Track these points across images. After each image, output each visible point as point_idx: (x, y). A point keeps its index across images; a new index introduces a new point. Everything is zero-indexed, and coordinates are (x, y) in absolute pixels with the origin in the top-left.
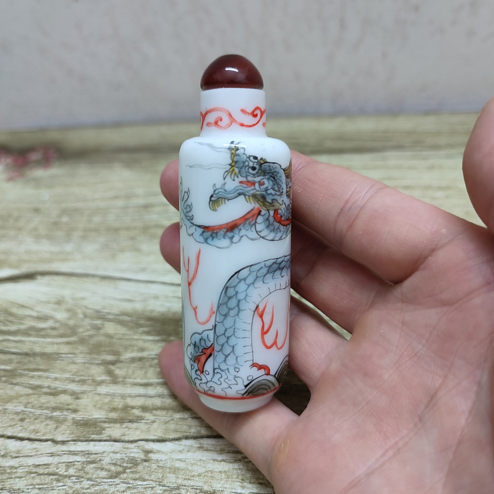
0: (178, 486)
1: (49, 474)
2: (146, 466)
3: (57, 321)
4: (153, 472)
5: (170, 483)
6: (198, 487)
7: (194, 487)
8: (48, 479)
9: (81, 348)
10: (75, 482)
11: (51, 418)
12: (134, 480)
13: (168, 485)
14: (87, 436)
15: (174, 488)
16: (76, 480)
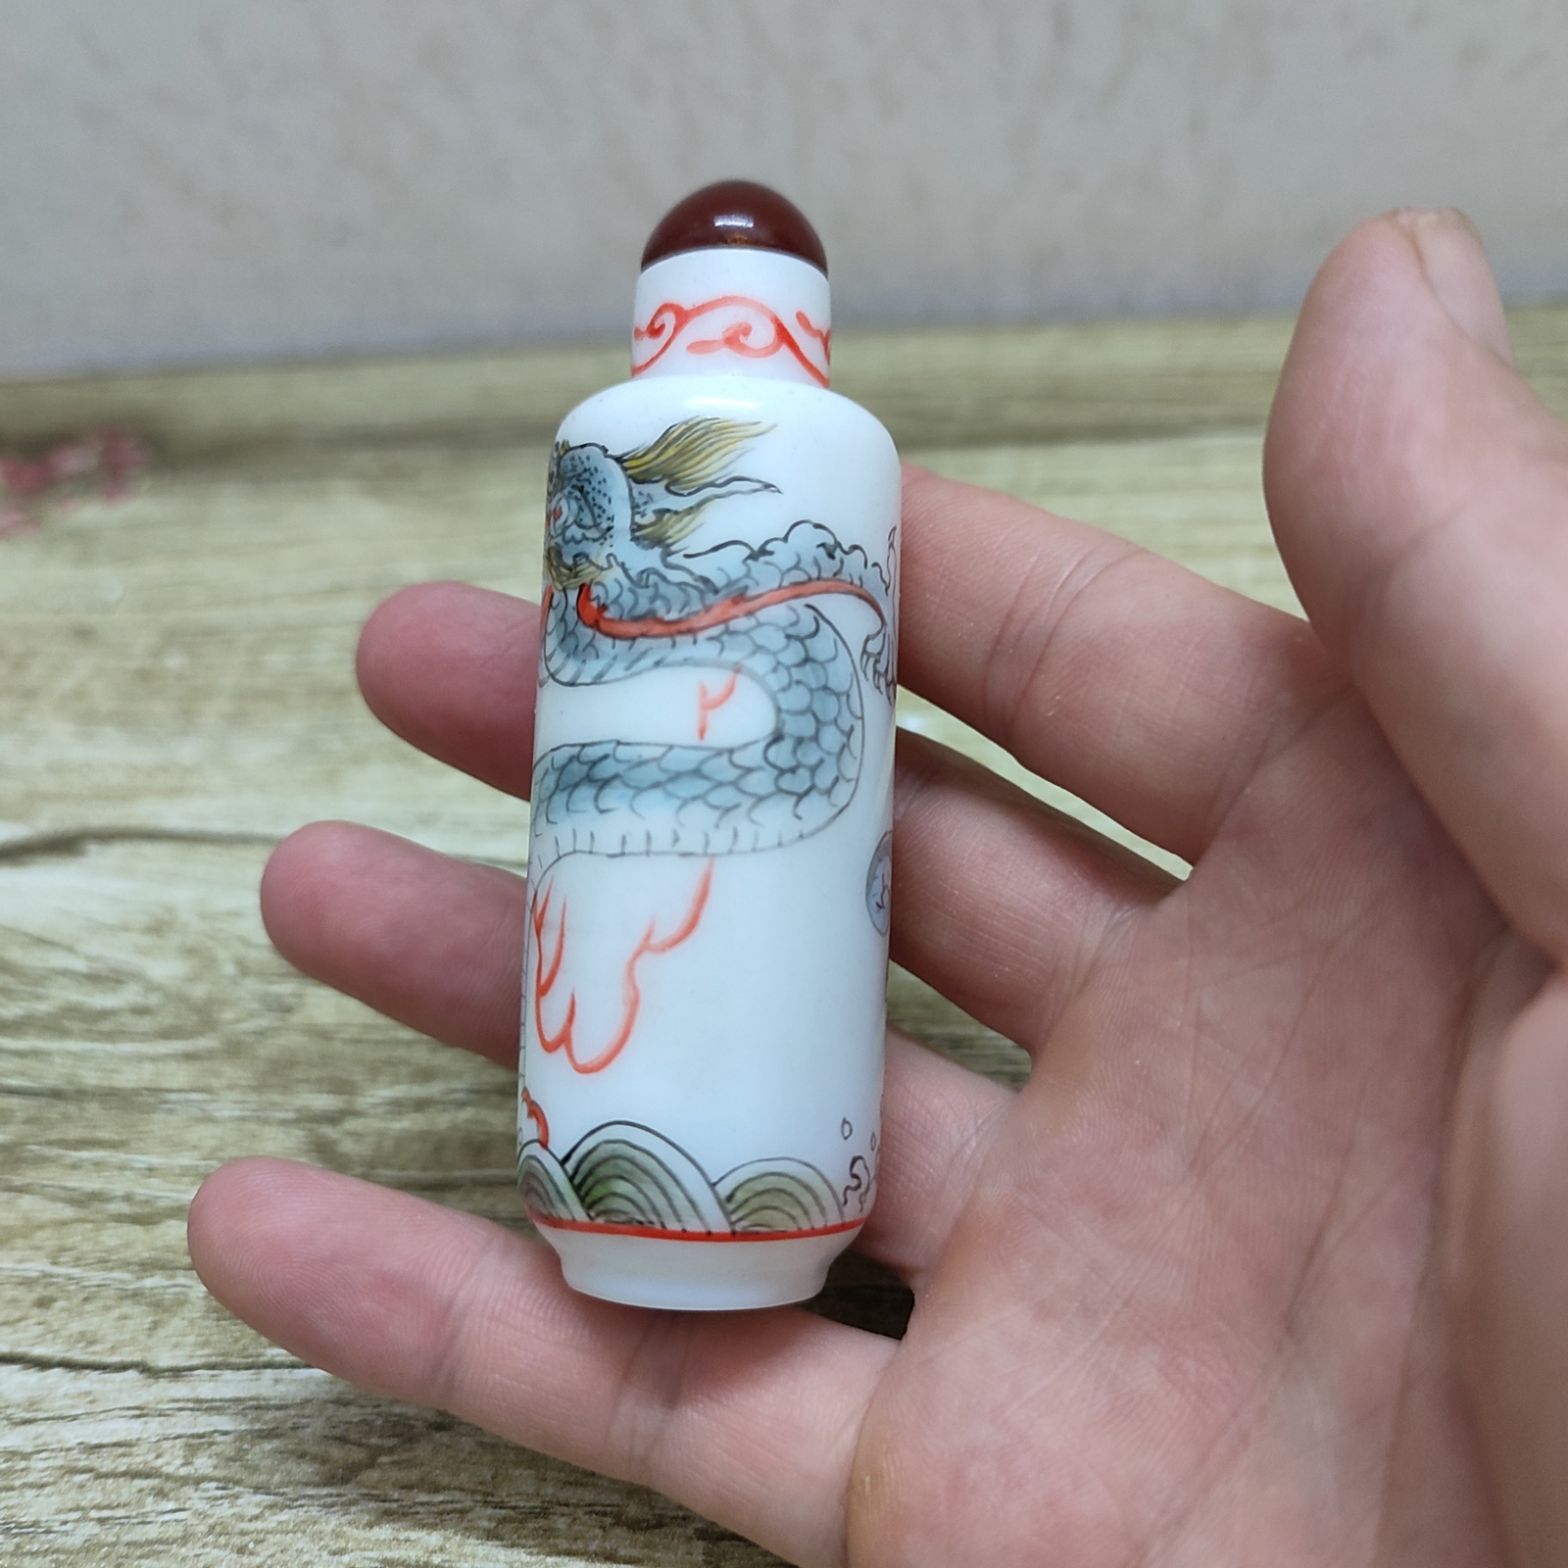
0: (546, 1505)
1: (132, 1475)
2: (442, 1445)
3: (151, 987)
4: (463, 1462)
5: (517, 1497)
6: (609, 1509)
7: (597, 1508)
8: (128, 1489)
9: (232, 1072)
10: (216, 1499)
11: (136, 1295)
12: (402, 1488)
13: (513, 1504)
14: (251, 1351)
15: (531, 1513)
16: (220, 1493)
